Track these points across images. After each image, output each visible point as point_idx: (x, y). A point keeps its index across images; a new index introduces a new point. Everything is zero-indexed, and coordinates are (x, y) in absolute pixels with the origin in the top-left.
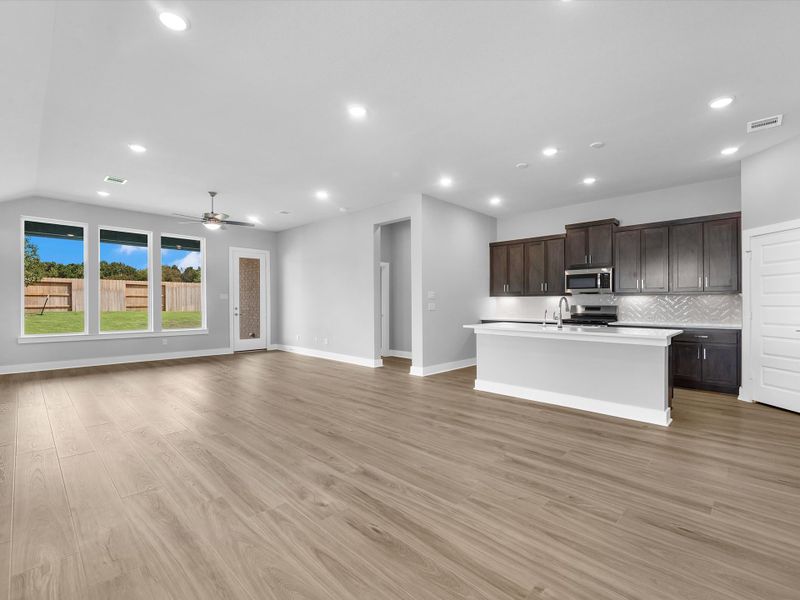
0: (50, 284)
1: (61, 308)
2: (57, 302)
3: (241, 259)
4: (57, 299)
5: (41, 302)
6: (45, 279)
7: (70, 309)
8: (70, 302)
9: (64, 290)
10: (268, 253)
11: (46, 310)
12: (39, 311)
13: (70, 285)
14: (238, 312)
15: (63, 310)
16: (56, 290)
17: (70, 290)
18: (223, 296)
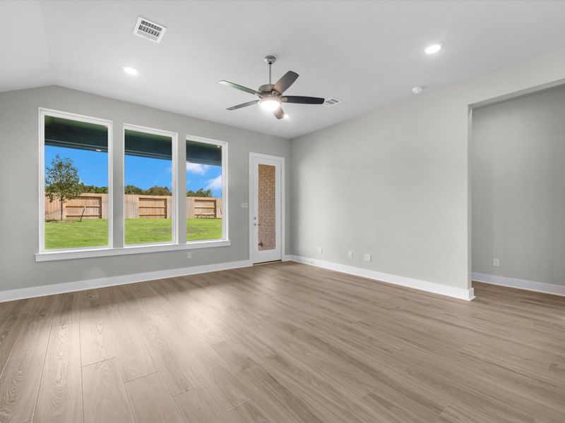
0: (87, 198)
1: (94, 216)
2: (91, 211)
3: (260, 165)
4: (91, 209)
5: (80, 212)
6: (83, 195)
7: (100, 217)
8: (100, 212)
9: (96, 202)
10: (283, 159)
11: (84, 218)
12: (79, 219)
13: (100, 198)
14: (257, 222)
15: (96, 218)
16: (91, 202)
17: (100, 203)
18: (244, 205)
